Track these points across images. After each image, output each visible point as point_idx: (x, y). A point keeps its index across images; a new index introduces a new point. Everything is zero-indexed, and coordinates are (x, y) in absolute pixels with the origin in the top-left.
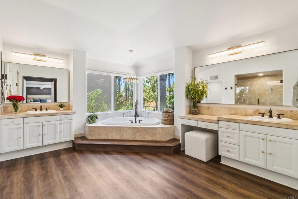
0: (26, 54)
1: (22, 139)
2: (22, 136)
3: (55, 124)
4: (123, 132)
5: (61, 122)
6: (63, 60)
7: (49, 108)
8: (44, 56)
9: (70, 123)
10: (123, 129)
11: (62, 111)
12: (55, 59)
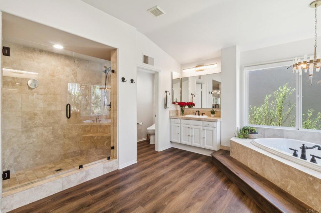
0: (190, 68)
1: (180, 134)
2: (180, 133)
3: (199, 129)
4: (264, 164)
5: (205, 128)
6: (217, 64)
7: (204, 113)
8: (203, 65)
9: (212, 131)
10: (265, 160)
11: (213, 117)
12: (209, 66)
